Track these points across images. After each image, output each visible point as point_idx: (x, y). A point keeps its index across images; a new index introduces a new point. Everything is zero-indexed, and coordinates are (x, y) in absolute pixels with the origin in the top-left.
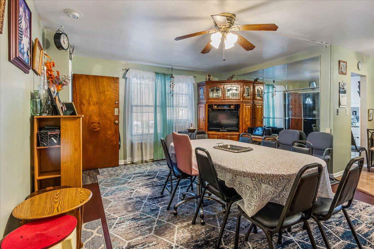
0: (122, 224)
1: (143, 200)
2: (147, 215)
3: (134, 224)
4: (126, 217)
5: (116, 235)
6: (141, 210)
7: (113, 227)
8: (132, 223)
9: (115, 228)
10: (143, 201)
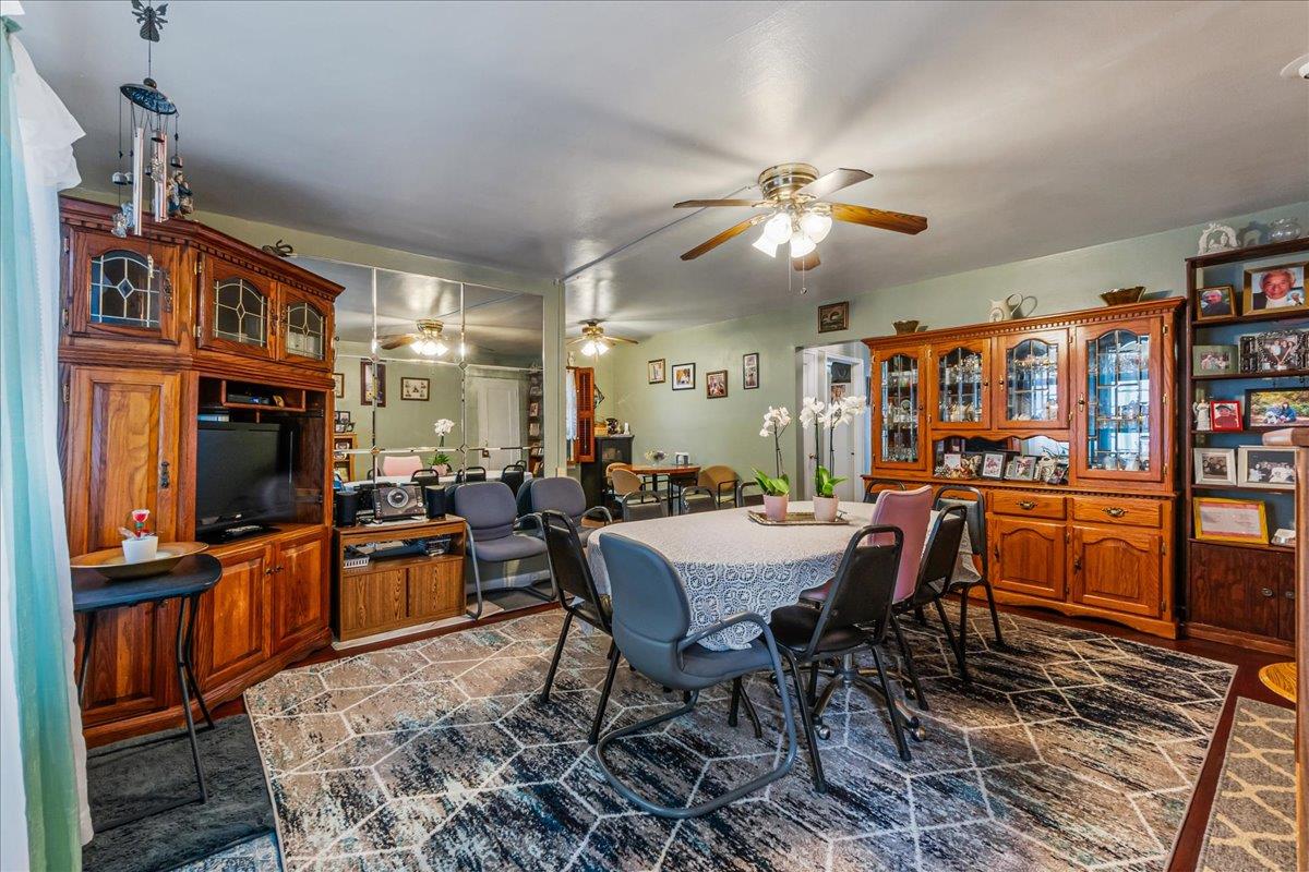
0: (1098, 842)
1: (911, 841)
2: (985, 797)
3: (1063, 811)
4: (1058, 848)
5: (1150, 831)
6: (981, 821)
7: (1142, 860)
8: (1063, 819)
9: (1138, 853)
10: (916, 837)
